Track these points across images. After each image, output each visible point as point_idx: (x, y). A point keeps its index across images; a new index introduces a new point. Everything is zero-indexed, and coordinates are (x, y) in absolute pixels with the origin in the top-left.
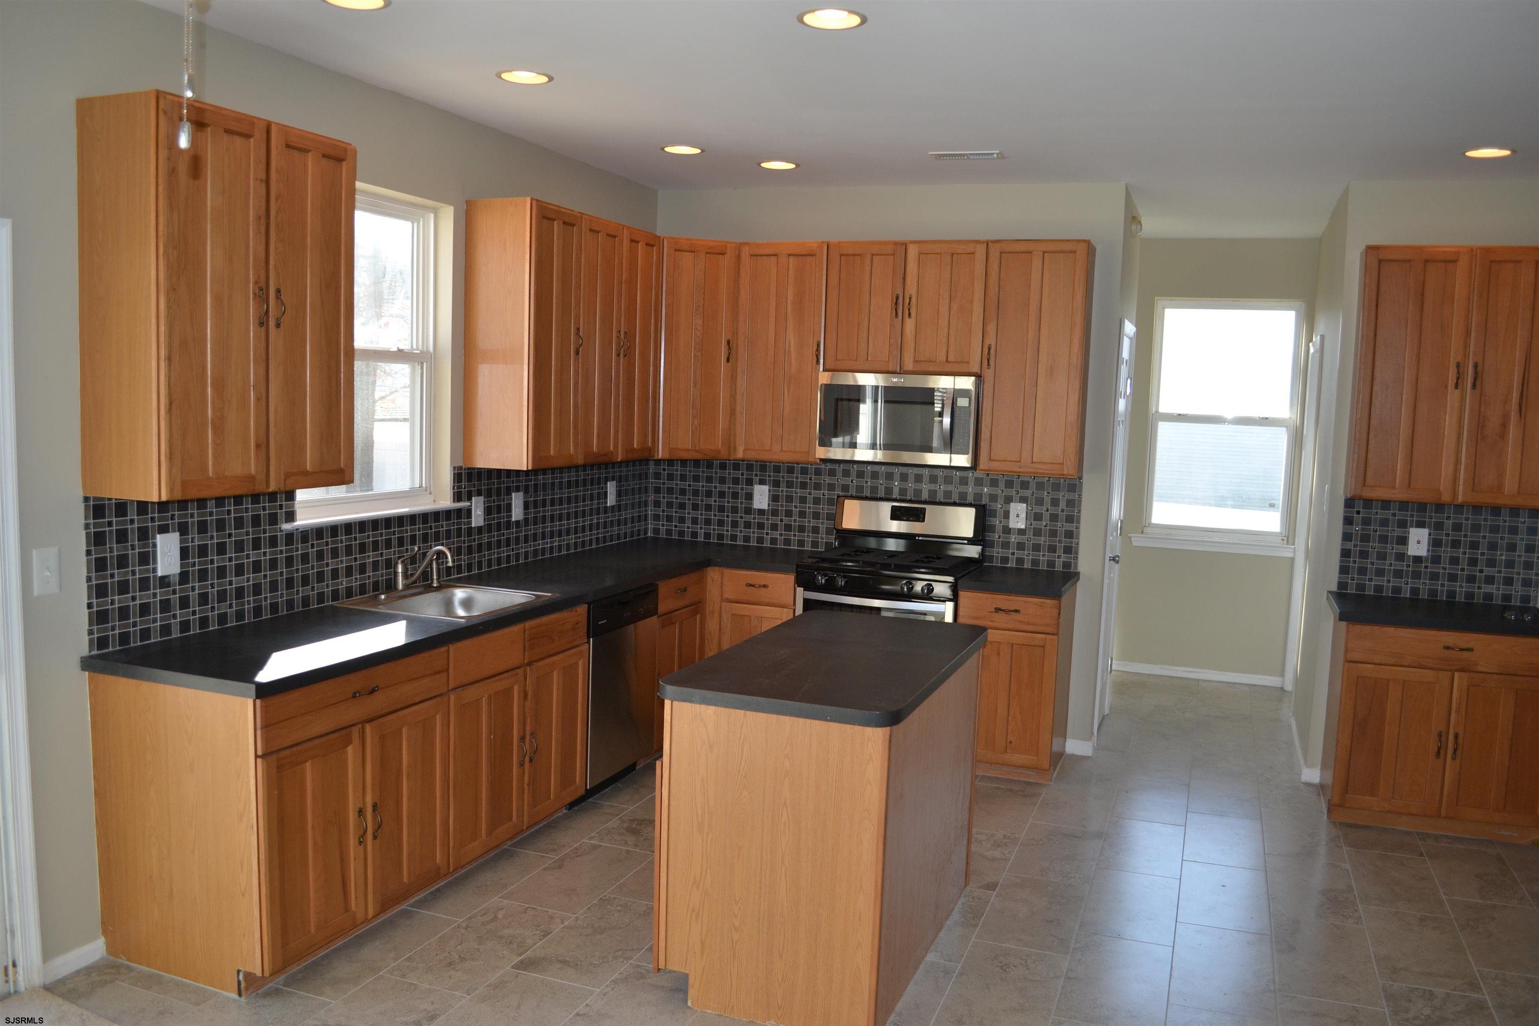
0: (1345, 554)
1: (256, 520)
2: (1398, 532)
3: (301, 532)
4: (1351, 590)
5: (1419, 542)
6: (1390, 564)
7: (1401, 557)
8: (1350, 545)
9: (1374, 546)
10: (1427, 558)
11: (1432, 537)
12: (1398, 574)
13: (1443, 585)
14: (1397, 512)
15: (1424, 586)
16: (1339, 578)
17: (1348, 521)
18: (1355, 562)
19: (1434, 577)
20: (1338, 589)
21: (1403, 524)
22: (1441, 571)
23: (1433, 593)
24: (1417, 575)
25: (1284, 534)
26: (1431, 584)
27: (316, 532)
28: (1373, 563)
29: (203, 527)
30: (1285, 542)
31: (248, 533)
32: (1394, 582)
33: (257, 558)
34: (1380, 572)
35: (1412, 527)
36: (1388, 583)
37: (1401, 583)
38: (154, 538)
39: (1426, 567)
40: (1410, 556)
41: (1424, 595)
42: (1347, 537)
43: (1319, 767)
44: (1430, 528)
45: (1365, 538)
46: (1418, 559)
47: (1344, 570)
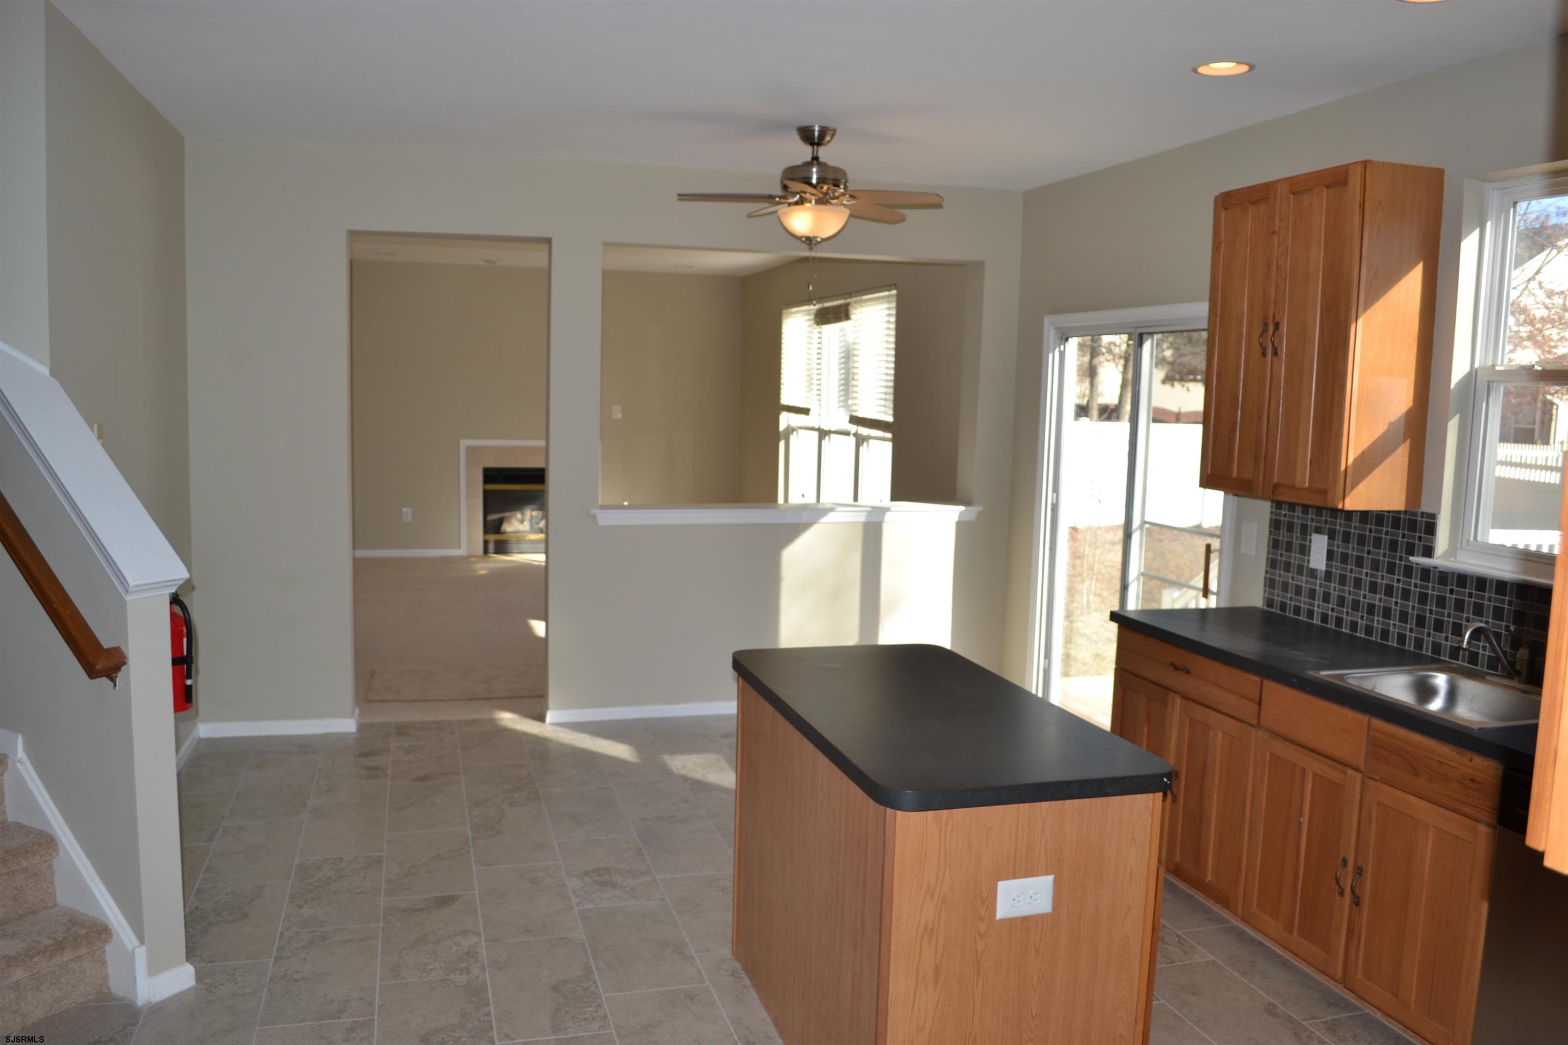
1: (1394, 545)
3: (1440, 572)
27: (1457, 577)
29: (1346, 537)
31: (1382, 555)
33: (1390, 581)
38: (1311, 535)
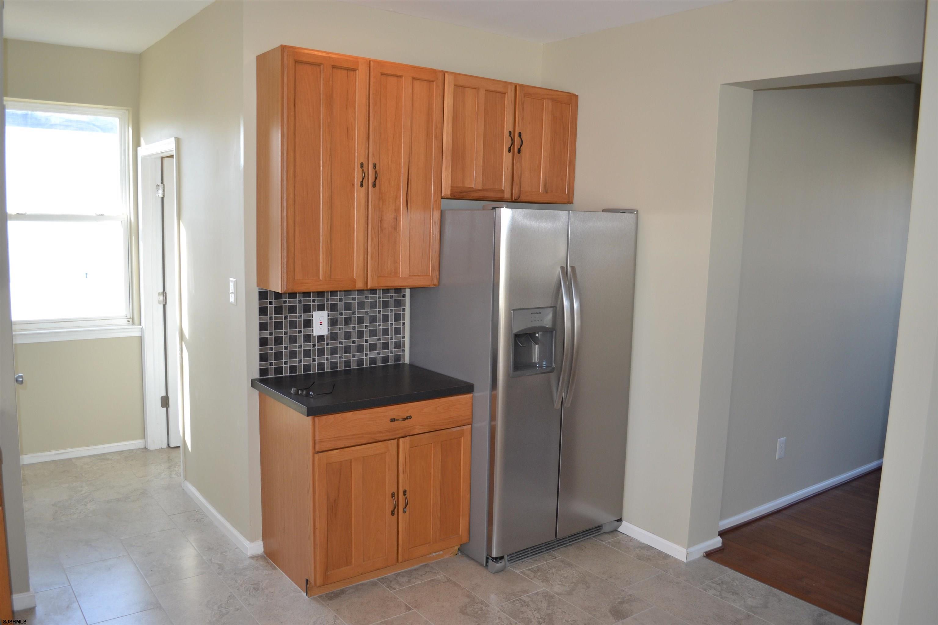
0: (263, 342)
2: (304, 317)
4: (272, 375)
5: (321, 323)
6: (301, 346)
7: (308, 338)
8: (266, 334)
9: (286, 332)
10: (327, 336)
11: (330, 317)
12: (307, 354)
13: (341, 357)
14: (302, 299)
15: (327, 361)
16: (260, 365)
17: (263, 311)
18: (272, 348)
19: (334, 351)
20: (260, 376)
21: (307, 309)
22: (339, 346)
23: (334, 365)
24: (321, 352)
25: (128, 316)
26: (332, 358)
28: (286, 347)
30: (131, 322)
32: (305, 361)
34: (293, 355)
35: (315, 311)
36: (300, 362)
37: (309, 361)
39: (328, 344)
40: (315, 336)
41: (328, 369)
42: (263, 327)
43: (261, 538)
44: (328, 310)
45: (278, 325)
46: (321, 338)
47: (263, 358)
